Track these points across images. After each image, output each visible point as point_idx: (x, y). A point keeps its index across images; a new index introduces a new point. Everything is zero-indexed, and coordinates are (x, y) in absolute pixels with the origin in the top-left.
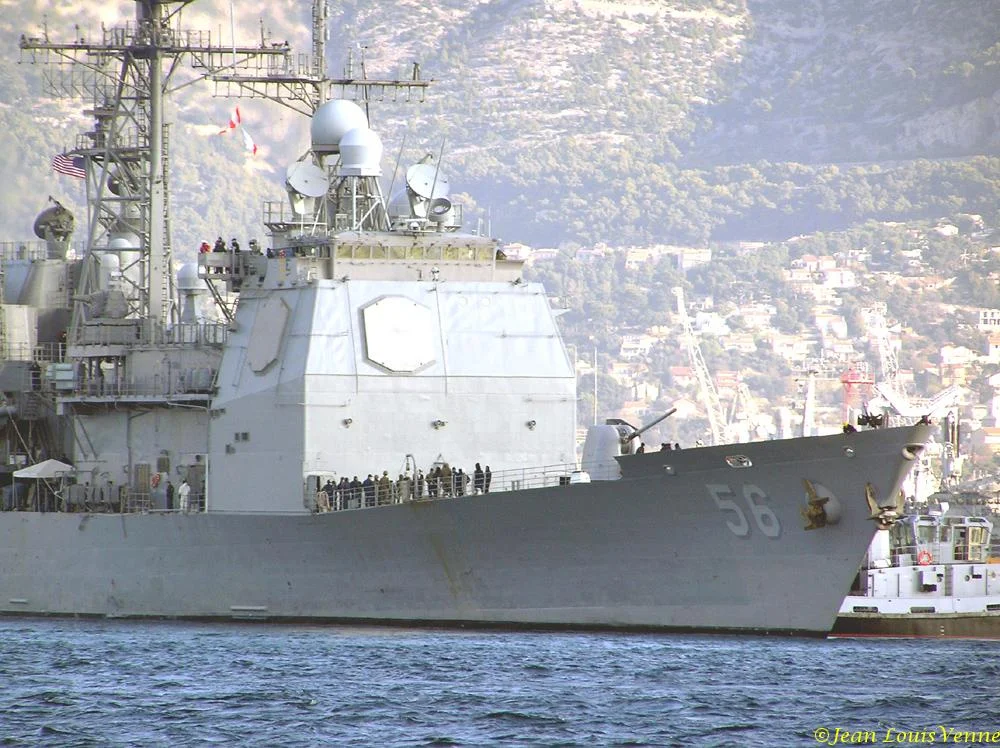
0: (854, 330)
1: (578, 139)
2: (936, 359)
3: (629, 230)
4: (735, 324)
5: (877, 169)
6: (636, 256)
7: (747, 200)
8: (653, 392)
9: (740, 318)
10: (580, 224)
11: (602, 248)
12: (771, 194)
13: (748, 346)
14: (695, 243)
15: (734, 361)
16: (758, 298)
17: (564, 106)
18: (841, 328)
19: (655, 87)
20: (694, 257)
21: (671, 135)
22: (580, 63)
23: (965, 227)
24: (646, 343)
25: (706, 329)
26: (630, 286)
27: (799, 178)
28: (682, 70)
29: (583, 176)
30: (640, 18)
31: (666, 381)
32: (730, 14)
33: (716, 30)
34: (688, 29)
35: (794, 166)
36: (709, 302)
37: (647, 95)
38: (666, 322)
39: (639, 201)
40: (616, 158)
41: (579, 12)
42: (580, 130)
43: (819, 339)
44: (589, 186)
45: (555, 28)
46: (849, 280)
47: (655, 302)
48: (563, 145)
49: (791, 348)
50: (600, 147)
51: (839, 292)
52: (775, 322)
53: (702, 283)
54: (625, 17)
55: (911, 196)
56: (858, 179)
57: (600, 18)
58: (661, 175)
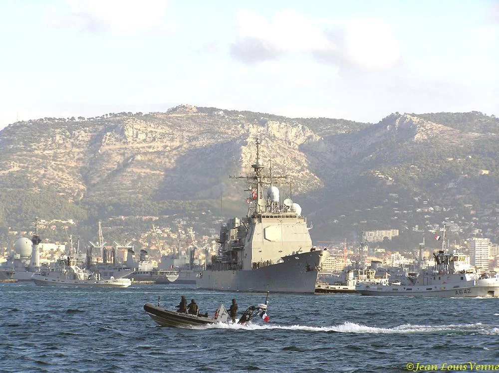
0: (186, 232)
1: (133, 196)
2: (202, 238)
3: (143, 213)
4: (163, 231)
5: (190, 201)
6: (144, 218)
7: (165, 208)
8: (147, 244)
9: (164, 230)
10: (133, 212)
11: (138, 217)
12: (170, 206)
13: (166, 235)
14: (155, 216)
15: (163, 238)
16: (168, 227)
17: (130, 189)
18: (183, 232)
19: (148, 186)
20: (154, 218)
21: (151, 195)
22: (133, 181)
23: (207, 213)
24: (146, 235)
25: (157, 232)
26: (143, 224)
27: (176, 203)
28: (153, 182)
29: (134, 203)
30: (144, 173)
31: (150, 242)
32: (162, 172)
33: (159, 175)
34: (154, 174)
35: (174, 201)
36: (158, 227)
37: (146, 187)
38: (150, 231)
39: (145, 208)
40: (140, 199)
41: (133, 171)
42: (133, 194)
43: (180, 234)
44: (135, 205)
45: (128, 174)
46: (185, 223)
47: (148, 227)
48: (130, 197)
49: (174, 236)
50: (137, 197)
51: (183, 225)
52: (171, 231)
53: (157, 223)
54: (142, 172)
55: (197, 207)
56: (186, 203)
57: (137, 172)
58: (149, 203)
